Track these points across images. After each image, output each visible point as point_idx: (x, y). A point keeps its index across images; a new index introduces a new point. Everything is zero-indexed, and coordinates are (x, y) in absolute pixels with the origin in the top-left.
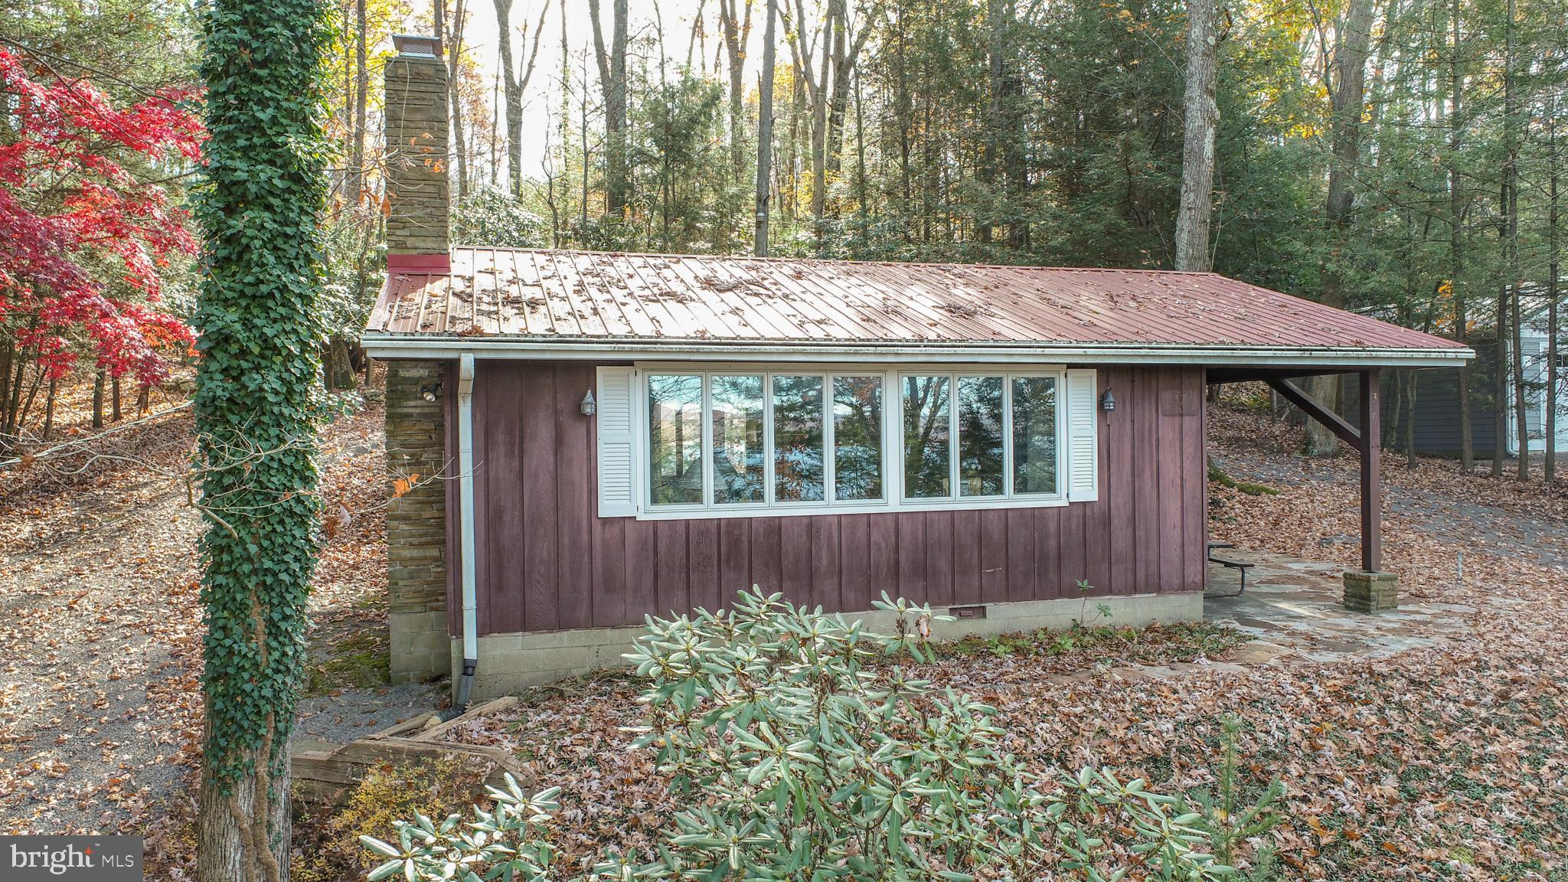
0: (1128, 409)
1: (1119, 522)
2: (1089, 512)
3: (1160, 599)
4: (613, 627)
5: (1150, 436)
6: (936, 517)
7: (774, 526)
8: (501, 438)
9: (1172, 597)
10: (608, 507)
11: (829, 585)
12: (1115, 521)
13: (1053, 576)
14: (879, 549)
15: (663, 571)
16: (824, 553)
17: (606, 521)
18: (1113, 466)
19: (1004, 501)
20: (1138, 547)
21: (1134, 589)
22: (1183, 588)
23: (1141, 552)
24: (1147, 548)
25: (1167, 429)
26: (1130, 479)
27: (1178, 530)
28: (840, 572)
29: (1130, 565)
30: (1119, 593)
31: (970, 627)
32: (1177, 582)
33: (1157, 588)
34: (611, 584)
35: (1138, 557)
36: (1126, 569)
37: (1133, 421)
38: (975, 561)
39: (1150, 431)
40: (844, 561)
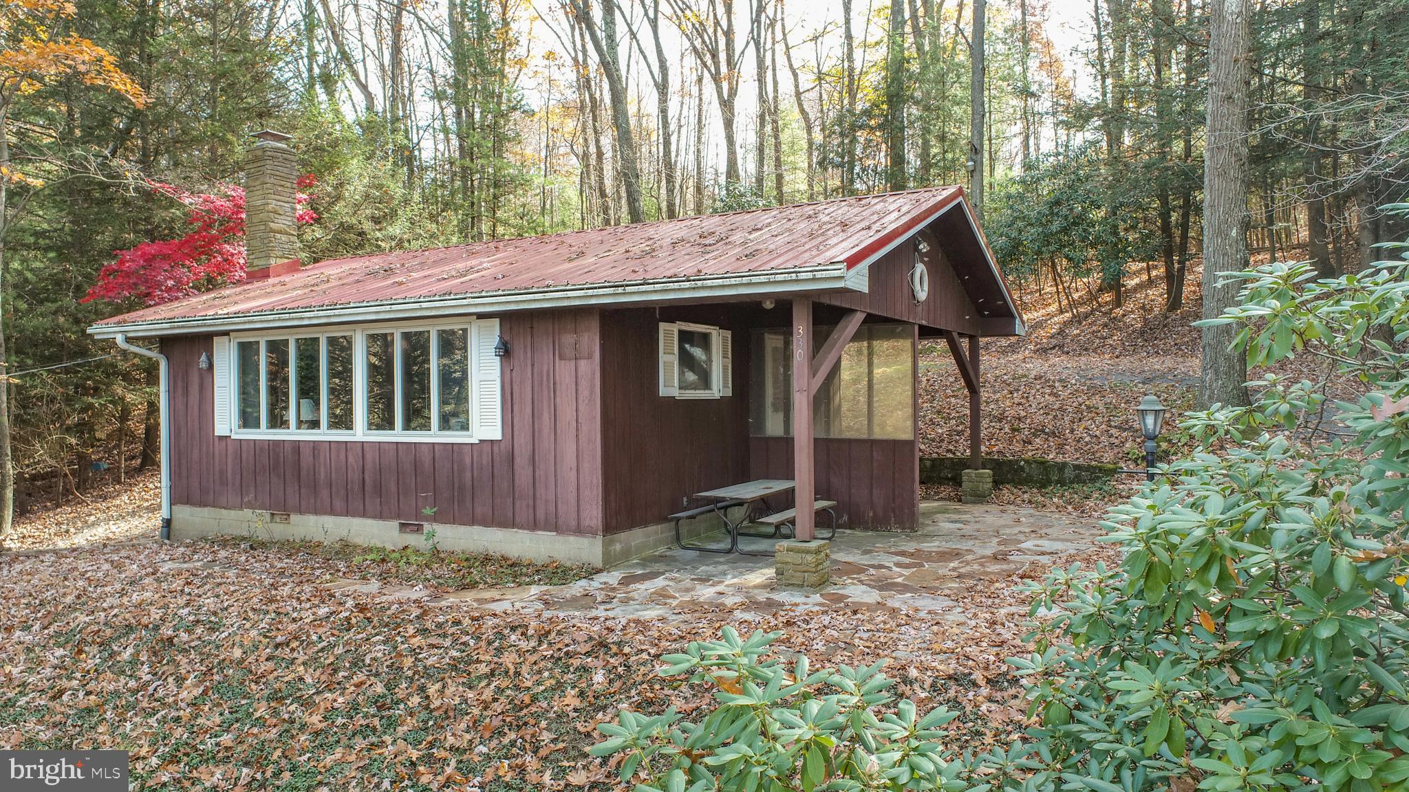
0: (529, 354)
1: (521, 460)
2: (496, 449)
3: (561, 538)
4: (225, 508)
5: (548, 381)
6: (387, 447)
7: (297, 445)
8: (180, 384)
9: (572, 539)
10: (221, 429)
11: (325, 493)
12: (518, 460)
13: (469, 504)
14: (353, 470)
15: (245, 474)
16: (322, 470)
17: (221, 438)
18: (516, 408)
19: (431, 436)
20: (537, 486)
21: (534, 526)
22: (579, 531)
23: (540, 491)
24: (546, 488)
25: (565, 370)
26: (531, 420)
27: (574, 472)
28: (331, 485)
29: (531, 503)
30: (522, 527)
31: (412, 540)
32: (573, 523)
33: (555, 526)
34: (223, 480)
35: (538, 495)
36: (528, 506)
37: (533, 365)
38: (413, 485)
39: (548, 375)
40: (333, 475)
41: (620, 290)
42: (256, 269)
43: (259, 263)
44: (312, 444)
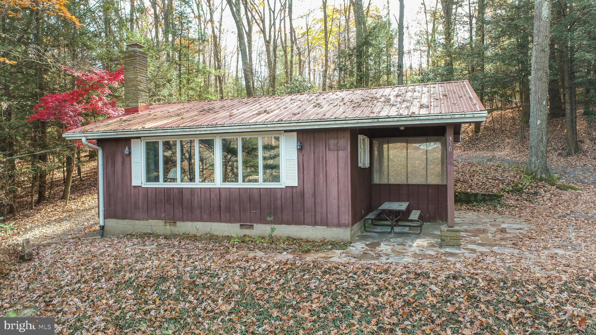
0: (312, 148)
1: (308, 195)
2: (294, 190)
3: (329, 229)
4: (137, 220)
5: (323, 159)
6: (234, 190)
7: (181, 190)
8: (110, 161)
9: (335, 229)
10: (135, 182)
11: (198, 212)
12: (306, 195)
13: (279, 215)
14: (214, 201)
15: (149, 204)
16: (196, 201)
17: (135, 187)
18: (305, 172)
19: (259, 185)
20: (317, 206)
21: (315, 223)
22: (339, 225)
23: (318, 208)
24: (322, 207)
25: (331, 157)
26: (313, 178)
27: (336, 200)
28: (201, 208)
29: (313, 214)
30: (308, 225)
31: (247, 232)
32: (336, 222)
33: (326, 223)
34: (136, 207)
35: (317, 210)
36: (311, 215)
37: (314, 153)
38: (248, 207)
39: (323, 157)
40: (203, 204)
41: (376, 120)
42: (130, 107)
43: (132, 105)
44: (190, 189)
